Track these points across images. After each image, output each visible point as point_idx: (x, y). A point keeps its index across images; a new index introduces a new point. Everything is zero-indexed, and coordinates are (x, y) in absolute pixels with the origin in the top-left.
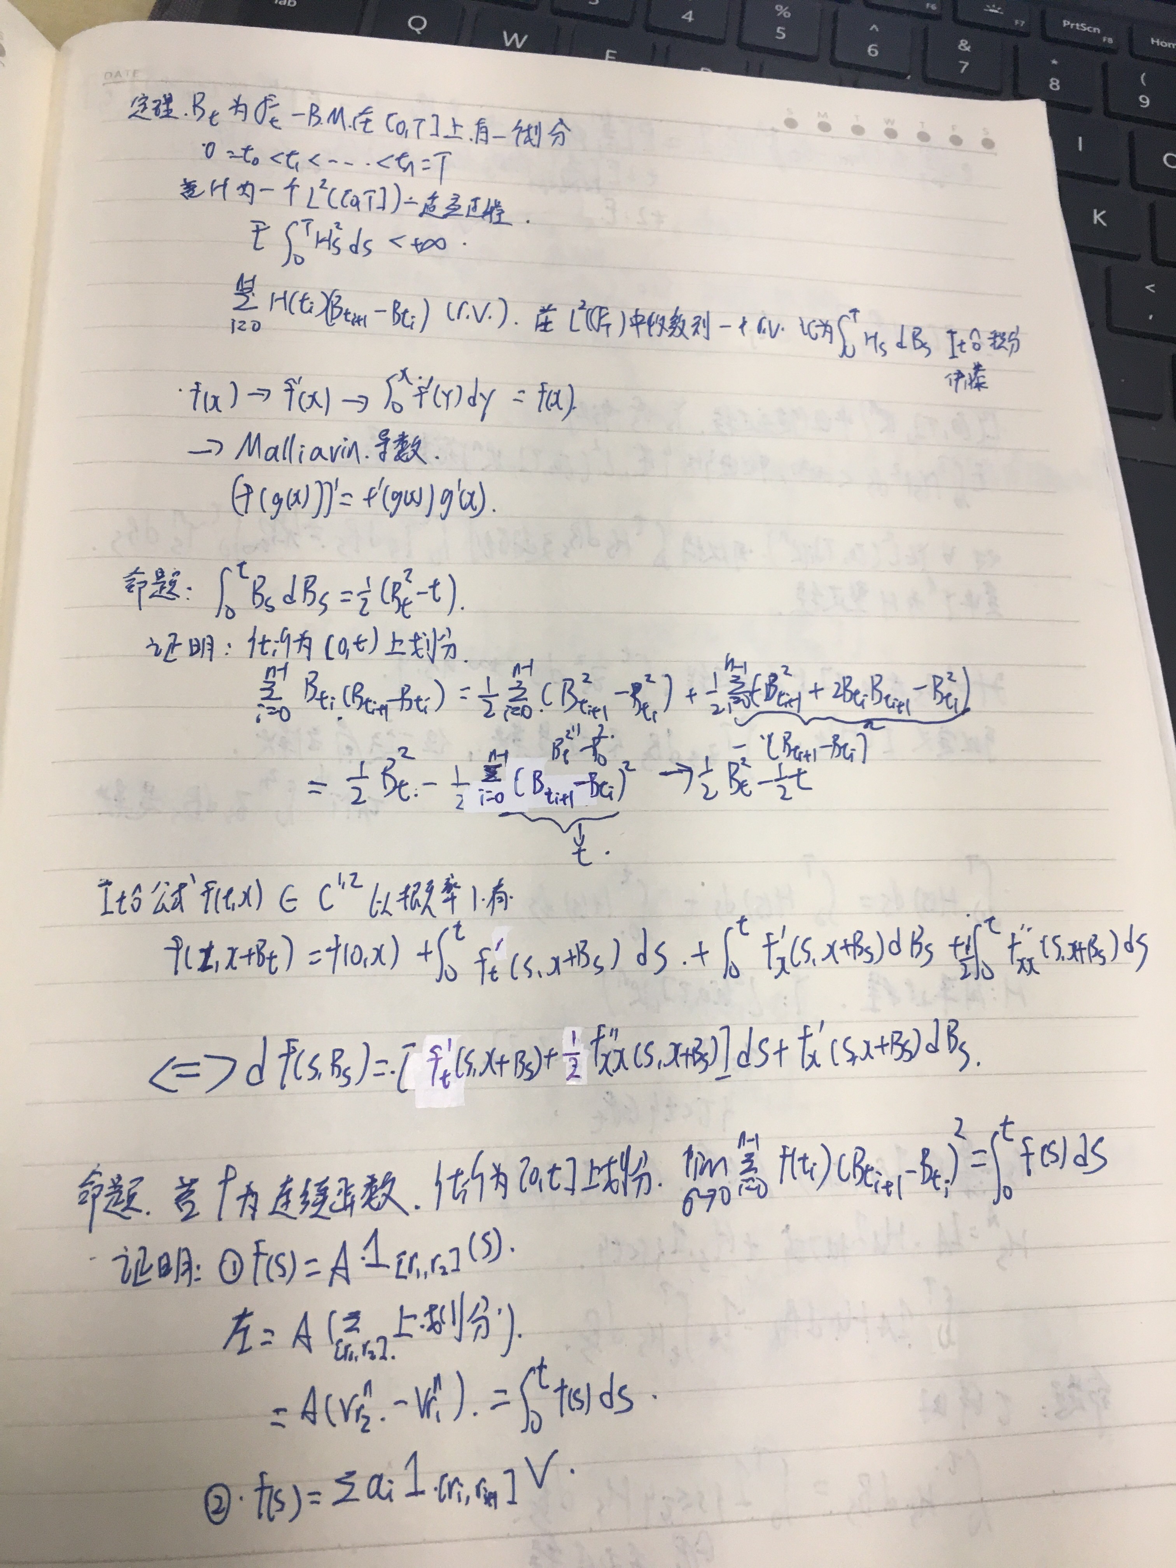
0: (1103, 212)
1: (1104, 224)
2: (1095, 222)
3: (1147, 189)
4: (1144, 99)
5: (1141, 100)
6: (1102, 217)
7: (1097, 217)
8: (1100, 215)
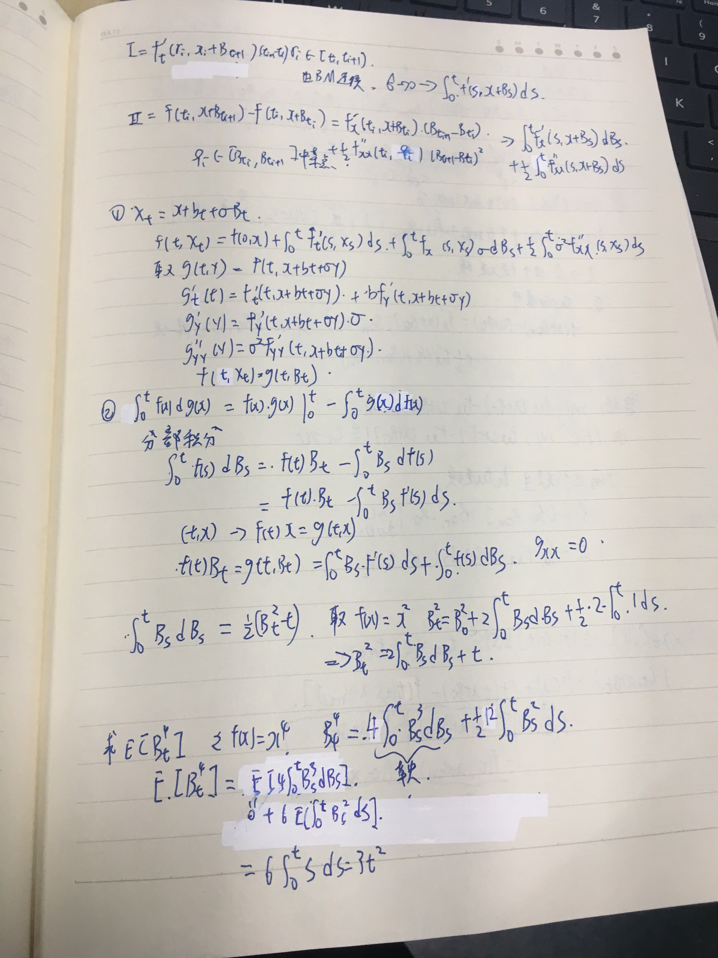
0: (682, 100)
1: (682, 107)
2: (677, 106)
3: (705, 86)
4: (702, 35)
5: (700, 35)
6: (680, 103)
7: (678, 103)
8: (680, 101)
